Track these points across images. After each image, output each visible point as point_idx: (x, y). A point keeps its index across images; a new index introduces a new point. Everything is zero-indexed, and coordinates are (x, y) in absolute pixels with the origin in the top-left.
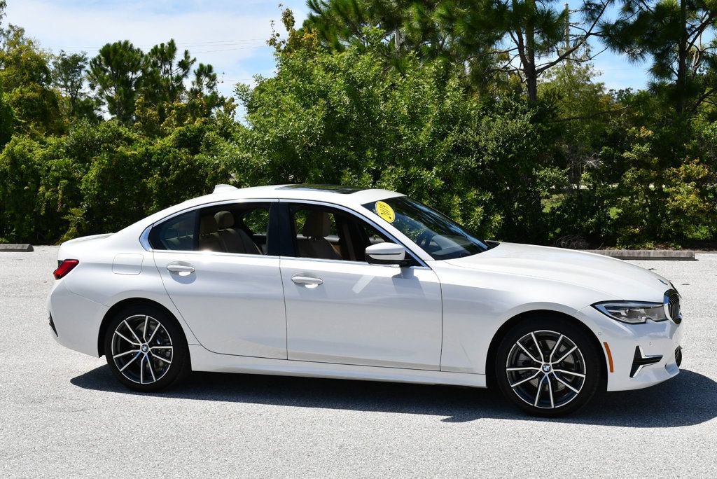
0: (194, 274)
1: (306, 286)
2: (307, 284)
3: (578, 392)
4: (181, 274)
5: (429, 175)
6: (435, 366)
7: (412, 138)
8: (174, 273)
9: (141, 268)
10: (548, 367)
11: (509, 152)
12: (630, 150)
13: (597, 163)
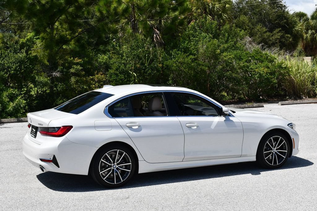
1: (192, 128)
3: (285, 157)
6: (240, 155)
8: (130, 128)
9: (112, 127)
10: (275, 150)
11: (21, 69)
12: (72, 68)
13: (58, 74)
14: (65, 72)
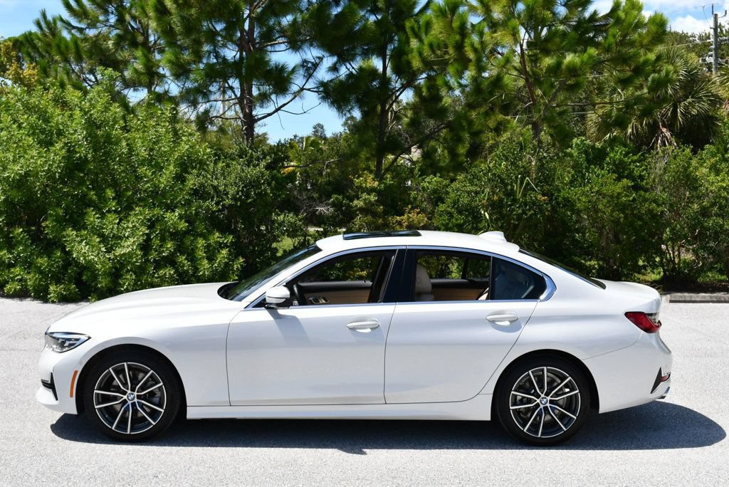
5: (172, 217)
7: (152, 180)
11: (248, 196)
12: (358, 199)
13: (328, 210)
14: (345, 205)
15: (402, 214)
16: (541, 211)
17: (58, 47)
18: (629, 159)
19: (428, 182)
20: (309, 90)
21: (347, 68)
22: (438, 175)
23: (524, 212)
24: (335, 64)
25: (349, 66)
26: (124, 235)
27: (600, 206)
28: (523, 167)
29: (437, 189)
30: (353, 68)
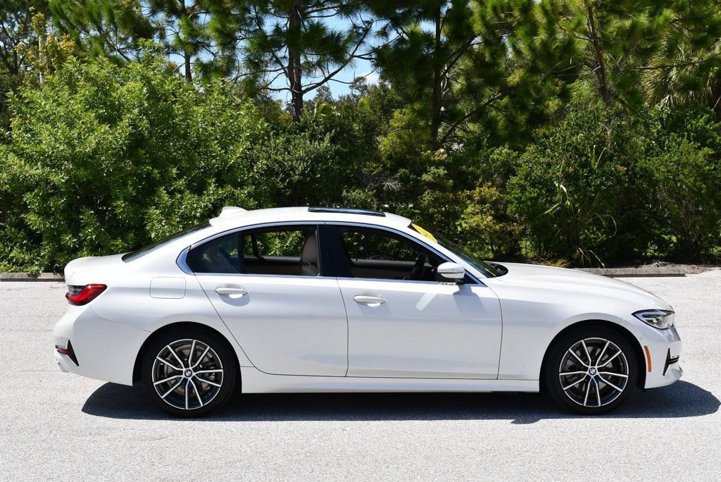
0: (246, 297)
1: (369, 305)
2: (369, 303)
3: (621, 391)
4: (232, 296)
5: (242, 195)
6: (494, 375)
8: (224, 296)
9: (185, 292)
10: (594, 370)
11: (314, 173)
12: (426, 172)
13: (395, 185)
14: (412, 180)
15: (472, 188)
16: (619, 181)
17: (90, 15)
18: (710, 126)
19: (498, 154)
20: (359, 57)
21: (398, 33)
22: (507, 146)
23: (602, 183)
24: (385, 28)
25: (400, 31)
26: (195, 215)
27: (681, 177)
28: (598, 136)
29: (507, 161)
30: (404, 32)
